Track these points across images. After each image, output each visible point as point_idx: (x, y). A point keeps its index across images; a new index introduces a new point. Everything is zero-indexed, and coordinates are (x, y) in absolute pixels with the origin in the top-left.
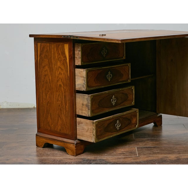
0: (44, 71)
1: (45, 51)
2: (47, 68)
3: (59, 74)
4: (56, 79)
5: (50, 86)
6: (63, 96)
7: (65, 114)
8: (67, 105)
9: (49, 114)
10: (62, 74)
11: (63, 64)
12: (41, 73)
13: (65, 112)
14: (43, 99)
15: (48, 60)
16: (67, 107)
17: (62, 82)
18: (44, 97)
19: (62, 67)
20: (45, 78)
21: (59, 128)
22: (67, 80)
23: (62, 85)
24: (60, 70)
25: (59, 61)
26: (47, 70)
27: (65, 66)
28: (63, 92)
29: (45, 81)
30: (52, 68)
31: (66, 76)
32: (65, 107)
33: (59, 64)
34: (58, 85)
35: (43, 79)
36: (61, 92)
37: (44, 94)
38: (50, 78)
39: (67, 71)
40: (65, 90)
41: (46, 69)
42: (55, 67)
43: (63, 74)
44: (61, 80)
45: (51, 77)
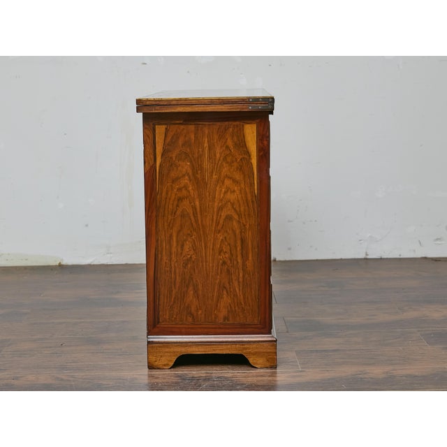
0: (175, 190)
1: (181, 142)
2: (185, 181)
3: (225, 193)
4: (216, 204)
5: (197, 221)
6: (236, 241)
7: (241, 280)
8: (250, 258)
9: (191, 288)
10: (234, 191)
11: (240, 169)
12: (167, 194)
13: (241, 275)
14: (171, 254)
15: (191, 162)
16: (249, 264)
17: (235, 209)
18: (174, 250)
19: (238, 176)
20: (177, 206)
21: (223, 313)
22: (251, 204)
23: (236, 217)
24: (228, 182)
25: (227, 163)
26: (186, 187)
27: (243, 173)
28: (238, 232)
29: (178, 213)
30: (204, 179)
31: (249, 196)
32: (244, 264)
33: (225, 170)
34: (223, 217)
35: (170, 207)
36: (230, 232)
37: (175, 244)
38: (197, 203)
39: (252, 185)
40: (244, 226)
41: (182, 185)
42: (214, 177)
43: (238, 192)
44: (233, 204)
45: (200, 201)
